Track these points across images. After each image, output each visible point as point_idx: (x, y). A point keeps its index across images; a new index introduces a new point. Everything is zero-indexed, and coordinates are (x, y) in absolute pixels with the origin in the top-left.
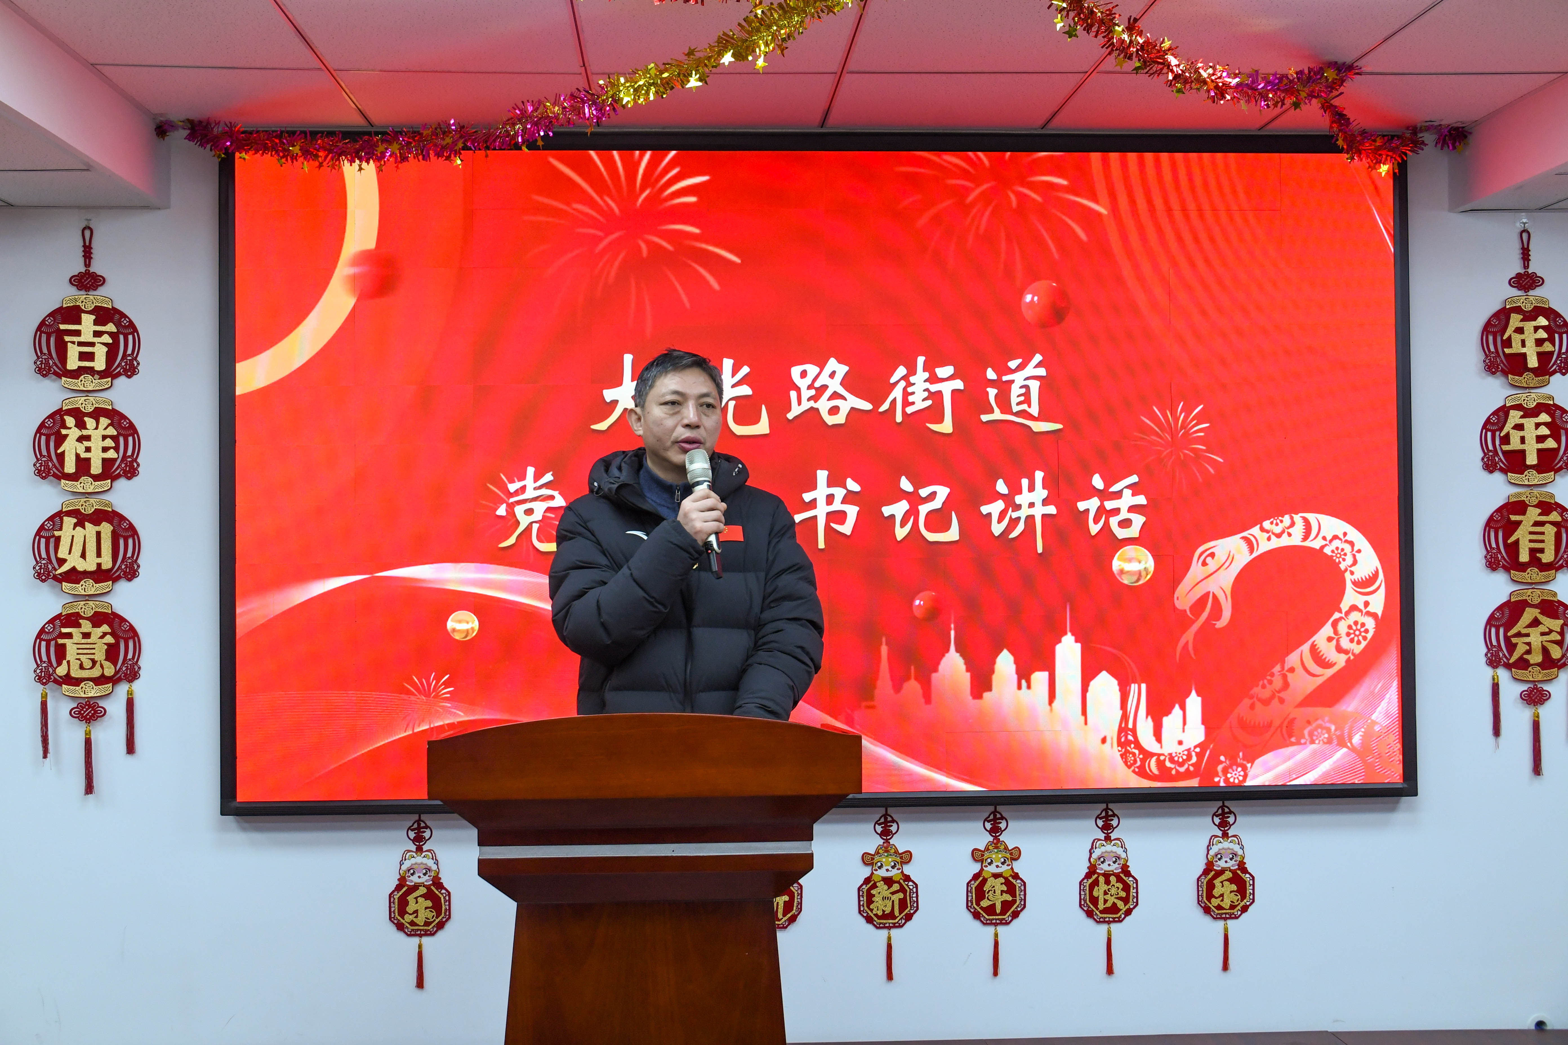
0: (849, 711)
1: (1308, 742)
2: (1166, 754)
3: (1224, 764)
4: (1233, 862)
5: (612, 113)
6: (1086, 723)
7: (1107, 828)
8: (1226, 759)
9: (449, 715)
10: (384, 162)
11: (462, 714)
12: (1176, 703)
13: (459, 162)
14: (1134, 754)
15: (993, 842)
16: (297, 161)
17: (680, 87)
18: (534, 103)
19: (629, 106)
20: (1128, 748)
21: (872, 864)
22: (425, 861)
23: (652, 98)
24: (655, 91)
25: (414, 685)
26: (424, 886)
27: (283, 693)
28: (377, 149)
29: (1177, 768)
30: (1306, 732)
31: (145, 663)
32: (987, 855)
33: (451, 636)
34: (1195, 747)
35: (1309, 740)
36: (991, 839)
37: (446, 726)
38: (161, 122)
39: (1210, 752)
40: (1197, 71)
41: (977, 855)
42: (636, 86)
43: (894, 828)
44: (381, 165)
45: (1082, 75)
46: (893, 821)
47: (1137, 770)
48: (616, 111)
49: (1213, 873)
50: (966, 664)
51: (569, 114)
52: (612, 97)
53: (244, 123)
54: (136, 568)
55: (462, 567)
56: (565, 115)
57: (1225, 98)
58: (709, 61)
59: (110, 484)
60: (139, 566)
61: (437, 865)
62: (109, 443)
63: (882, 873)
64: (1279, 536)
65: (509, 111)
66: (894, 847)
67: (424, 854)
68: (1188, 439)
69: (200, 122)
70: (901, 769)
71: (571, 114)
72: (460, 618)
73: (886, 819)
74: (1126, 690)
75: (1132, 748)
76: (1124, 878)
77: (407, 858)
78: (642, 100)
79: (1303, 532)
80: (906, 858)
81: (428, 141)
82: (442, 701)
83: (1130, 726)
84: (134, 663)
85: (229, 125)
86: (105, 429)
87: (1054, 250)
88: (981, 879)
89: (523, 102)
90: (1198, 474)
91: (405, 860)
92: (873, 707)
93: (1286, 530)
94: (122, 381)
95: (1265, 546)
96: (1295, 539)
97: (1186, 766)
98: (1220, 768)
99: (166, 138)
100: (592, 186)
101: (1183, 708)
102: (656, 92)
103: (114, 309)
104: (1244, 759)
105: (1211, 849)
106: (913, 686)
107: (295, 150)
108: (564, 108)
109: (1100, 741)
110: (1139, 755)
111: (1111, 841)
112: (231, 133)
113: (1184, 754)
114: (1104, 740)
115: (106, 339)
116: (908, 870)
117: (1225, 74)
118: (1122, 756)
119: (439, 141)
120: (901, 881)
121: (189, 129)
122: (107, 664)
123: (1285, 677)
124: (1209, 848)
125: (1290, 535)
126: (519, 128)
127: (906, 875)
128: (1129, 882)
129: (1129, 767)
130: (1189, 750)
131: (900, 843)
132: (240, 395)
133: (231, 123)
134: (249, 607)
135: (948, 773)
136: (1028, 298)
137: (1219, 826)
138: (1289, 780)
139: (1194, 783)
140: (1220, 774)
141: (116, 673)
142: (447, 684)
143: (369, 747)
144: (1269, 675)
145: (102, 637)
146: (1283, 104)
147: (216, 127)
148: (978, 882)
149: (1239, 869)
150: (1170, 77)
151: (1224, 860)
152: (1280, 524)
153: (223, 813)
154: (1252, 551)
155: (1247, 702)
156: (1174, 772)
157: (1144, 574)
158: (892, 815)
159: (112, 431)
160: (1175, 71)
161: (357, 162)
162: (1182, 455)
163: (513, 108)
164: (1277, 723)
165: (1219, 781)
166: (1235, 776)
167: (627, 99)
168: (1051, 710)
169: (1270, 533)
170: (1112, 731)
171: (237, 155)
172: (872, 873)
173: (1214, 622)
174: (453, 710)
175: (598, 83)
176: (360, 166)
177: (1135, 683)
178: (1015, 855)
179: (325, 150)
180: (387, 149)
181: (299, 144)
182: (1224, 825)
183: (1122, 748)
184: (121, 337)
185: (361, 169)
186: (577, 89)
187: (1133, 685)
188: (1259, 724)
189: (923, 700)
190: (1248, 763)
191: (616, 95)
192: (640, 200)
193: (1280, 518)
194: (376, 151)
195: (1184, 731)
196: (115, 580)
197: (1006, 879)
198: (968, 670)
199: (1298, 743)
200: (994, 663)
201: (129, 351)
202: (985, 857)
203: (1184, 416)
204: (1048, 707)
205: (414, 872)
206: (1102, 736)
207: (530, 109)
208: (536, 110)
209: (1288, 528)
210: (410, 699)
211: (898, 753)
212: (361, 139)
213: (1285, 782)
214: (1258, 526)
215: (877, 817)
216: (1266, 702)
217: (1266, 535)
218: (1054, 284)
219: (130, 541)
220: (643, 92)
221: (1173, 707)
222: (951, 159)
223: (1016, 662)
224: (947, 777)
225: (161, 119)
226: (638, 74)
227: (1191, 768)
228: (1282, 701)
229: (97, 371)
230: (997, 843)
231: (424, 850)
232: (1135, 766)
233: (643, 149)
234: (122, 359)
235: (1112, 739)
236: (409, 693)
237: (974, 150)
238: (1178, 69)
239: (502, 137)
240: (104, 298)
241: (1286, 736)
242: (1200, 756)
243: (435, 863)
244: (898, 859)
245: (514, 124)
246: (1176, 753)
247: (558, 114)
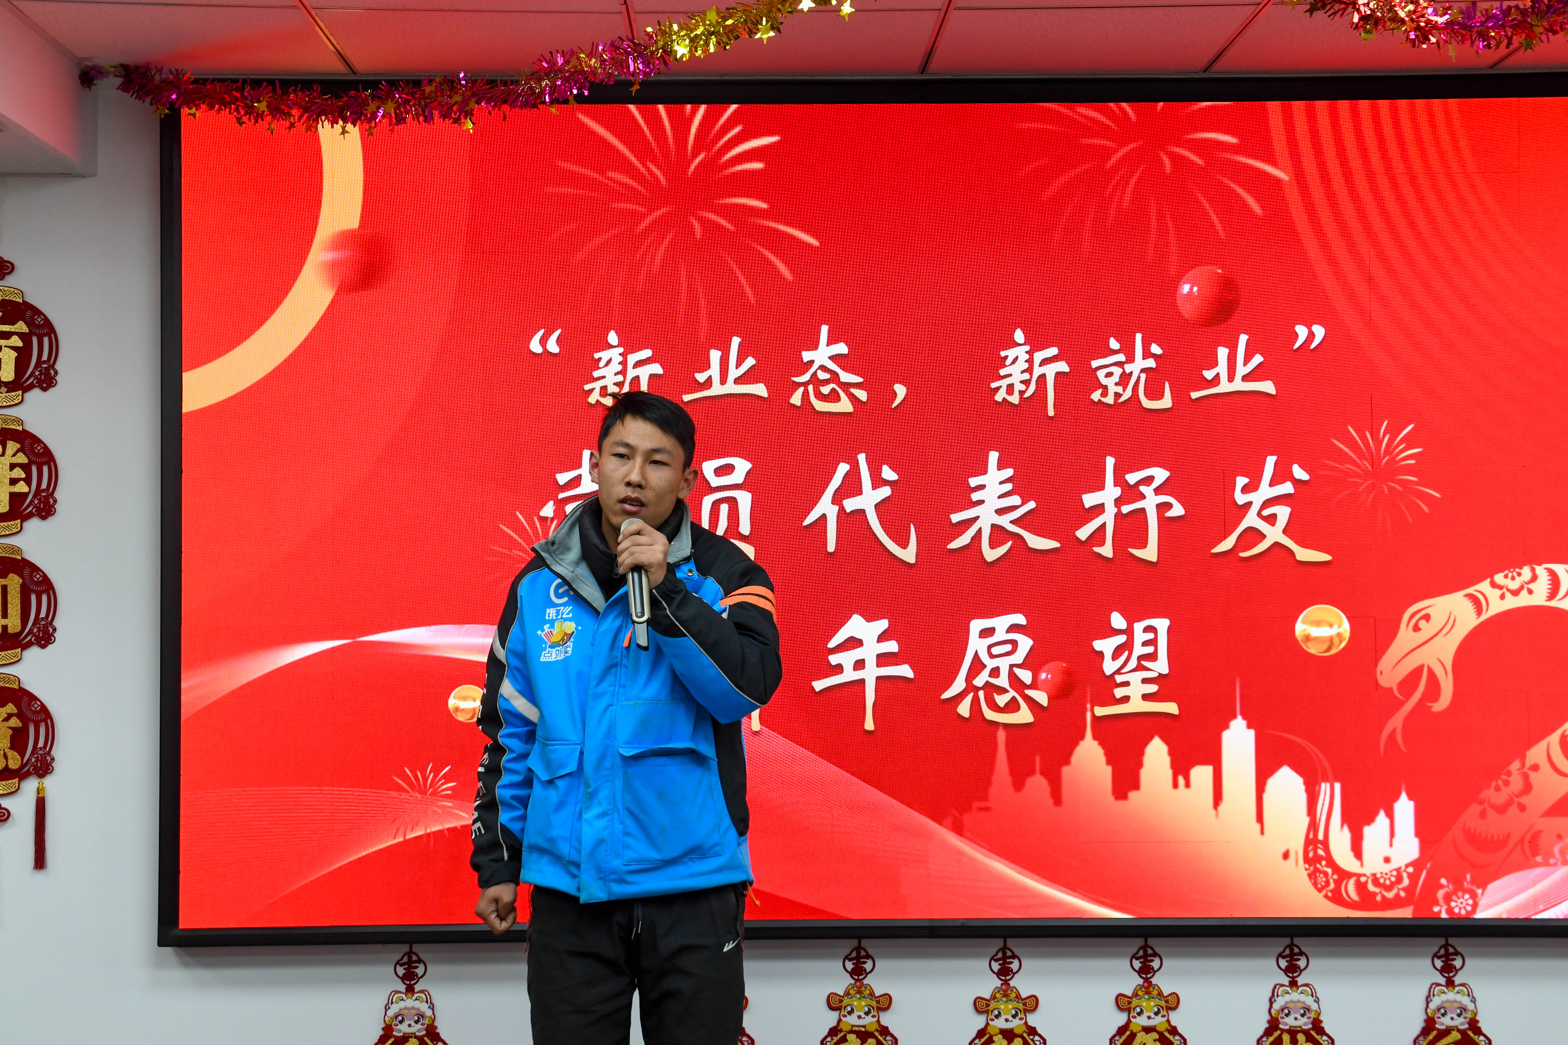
0: (957, 814)
1: (1559, 863)
2: (1368, 875)
3: (1446, 890)
4: (1461, 1020)
5: (662, 67)
6: (1262, 833)
7: (1292, 970)
8: (1448, 882)
9: (450, 817)
10: (375, 123)
11: (467, 816)
12: (1381, 808)
13: (470, 125)
14: (1326, 874)
15: (1143, 986)
16: (262, 120)
17: (747, 36)
18: (565, 53)
19: (684, 59)
20: (1318, 866)
21: (987, 1012)
22: (417, 1004)
23: (712, 49)
24: (716, 41)
25: (406, 779)
26: (415, 1037)
27: (241, 789)
28: (367, 108)
29: (1384, 893)
30: (1556, 850)
31: (61, 753)
32: (1135, 1002)
33: (453, 717)
34: (1407, 866)
35: (1561, 860)
36: (1141, 981)
37: (446, 832)
38: (87, 67)
39: (1428, 873)
40: (1392, 9)
41: (1123, 1003)
42: (692, 35)
43: (1015, 966)
44: (370, 127)
45: (1253, 8)
46: (1014, 956)
47: (1330, 894)
48: (668, 65)
49: (1434, 1033)
50: (1106, 754)
51: (609, 69)
52: (663, 48)
53: (193, 70)
54: (51, 632)
55: (467, 630)
56: (604, 69)
57: (1430, 40)
58: (783, 5)
59: (19, 525)
60: (55, 630)
61: (433, 1009)
62: (19, 473)
63: (1000, 1024)
64: (1515, 593)
65: (534, 63)
66: (1015, 990)
67: (416, 996)
68: (1394, 469)
69: (137, 67)
70: (1025, 889)
71: (612, 67)
72: (465, 694)
73: (1004, 953)
74: (1315, 791)
75: (1323, 866)
76: (1316, 1036)
77: (394, 1000)
78: (700, 52)
79: (1549, 589)
80: (1031, 1004)
81: (431, 99)
82: (441, 799)
83: (1321, 837)
84: (45, 753)
85: (175, 72)
86: (14, 455)
87: (1219, 226)
88: (1128, 1033)
89: (551, 53)
90: (1407, 513)
91: (392, 1003)
92: (987, 809)
93: (1526, 586)
94: (35, 395)
95: (1496, 605)
96: (1539, 596)
97: (1395, 891)
98: (1441, 894)
99: (93, 87)
100: (631, 150)
101: (1390, 815)
102: (718, 43)
103: (25, 303)
104: (1473, 882)
105: (1431, 1000)
106: (1038, 783)
107: (261, 106)
108: (603, 61)
109: (1280, 856)
110: (1333, 874)
111: (1298, 987)
112: (176, 81)
113: (1392, 875)
114: (1286, 856)
115: (16, 341)
116: (1033, 1020)
117: (1430, 10)
118: (1309, 875)
119: (445, 100)
120: (1025, 1035)
121: (121, 76)
122: (11, 754)
123: (1526, 777)
124: (1429, 999)
125: (1530, 592)
126: (547, 85)
127: (1031, 1027)
128: (1322, 1042)
129: (1320, 890)
130: (1398, 870)
131: (1023, 985)
132: (187, 413)
133: (177, 70)
134: (197, 680)
135: (1085, 895)
136: (1186, 288)
137: (1442, 971)
138: (1534, 912)
139: (1406, 913)
140: (1441, 902)
141: (23, 766)
142: (447, 778)
143: (348, 858)
144: (1505, 774)
145: (6, 719)
146: (1509, 44)
147: (158, 75)
148: (1124, 1038)
149: (1470, 1029)
150: (1356, 18)
151: (1449, 1016)
152: (1517, 577)
153: (162, 942)
154: (1479, 612)
155: (1474, 809)
156: (1379, 898)
157: (1336, 641)
158: (1013, 949)
159: (22, 459)
160: (1363, 11)
161: (341, 122)
162: (1386, 489)
163: (539, 59)
164: (1515, 837)
165: (1440, 912)
166: (1461, 905)
167: (681, 50)
168: (1217, 815)
169: (1504, 590)
170: (1297, 845)
171: (185, 111)
172: (987, 1024)
173: (1430, 704)
174: (455, 811)
175: (646, 31)
176: (343, 128)
177: (1326, 780)
178: (1172, 1003)
179: (300, 108)
180: (379, 108)
181: (266, 99)
182: (1448, 970)
183: (1310, 866)
184: (35, 340)
185: (344, 132)
186: (619, 37)
187: (1323, 785)
188: (1492, 837)
189: (1051, 801)
190: (1479, 888)
191: (668, 45)
192: (692, 167)
193: (1517, 570)
194: (366, 110)
195: (1391, 845)
196: (25, 647)
197: (1161, 1034)
198: (1108, 763)
199: (1546, 863)
200: (1142, 753)
201: (45, 357)
202: (1133, 1005)
203: (1389, 439)
204: (1213, 812)
205: (403, 1019)
206: (1284, 850)
207: (560, 61)
208: (567, 62)
209: (1528, 583)
210: (402, 797)
211: (1020, 869)
212: (347, 95)
213: (1529, 914)
214: (1488, 580)
215: (993, 951)
216: (1502, 809)
217: (1499, 592)
218: (1220, 271)
219: (44, 598)
220: (702, 42)
221: (1376, 814)
222: (1087, 111)
223: (1171, 753)
224: (1082, 900)
225: (87, 63)
226: (695, 20)
227: (1403, 894)
228: (1522, 808)
229: (4, 382)
230: (1148, 987)
231: (416, 991)
232: (1328, 889)
233: (696, 102)
234: (36, 367)
235: (1297, 853)
236: (400, 789)
237: (1117, 100)
238: (1366, 9)
239: (524, 95)
240: (12, 290)
241: (1528, 853)
242: (1414, 878)
243: (429, 1007)
244: (1021, 1006)
245: (540, 80)
246: (1381, 873)
247: (595, 68)
